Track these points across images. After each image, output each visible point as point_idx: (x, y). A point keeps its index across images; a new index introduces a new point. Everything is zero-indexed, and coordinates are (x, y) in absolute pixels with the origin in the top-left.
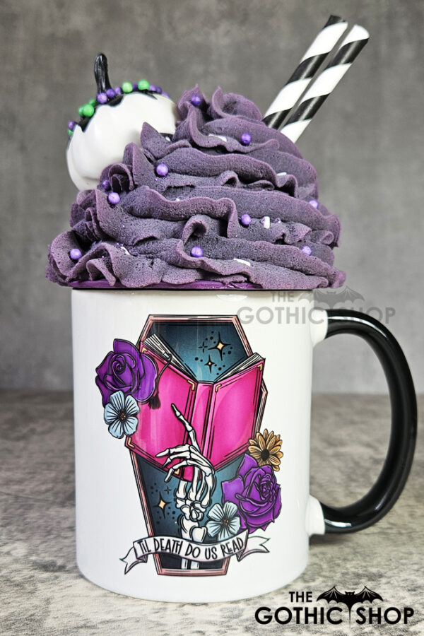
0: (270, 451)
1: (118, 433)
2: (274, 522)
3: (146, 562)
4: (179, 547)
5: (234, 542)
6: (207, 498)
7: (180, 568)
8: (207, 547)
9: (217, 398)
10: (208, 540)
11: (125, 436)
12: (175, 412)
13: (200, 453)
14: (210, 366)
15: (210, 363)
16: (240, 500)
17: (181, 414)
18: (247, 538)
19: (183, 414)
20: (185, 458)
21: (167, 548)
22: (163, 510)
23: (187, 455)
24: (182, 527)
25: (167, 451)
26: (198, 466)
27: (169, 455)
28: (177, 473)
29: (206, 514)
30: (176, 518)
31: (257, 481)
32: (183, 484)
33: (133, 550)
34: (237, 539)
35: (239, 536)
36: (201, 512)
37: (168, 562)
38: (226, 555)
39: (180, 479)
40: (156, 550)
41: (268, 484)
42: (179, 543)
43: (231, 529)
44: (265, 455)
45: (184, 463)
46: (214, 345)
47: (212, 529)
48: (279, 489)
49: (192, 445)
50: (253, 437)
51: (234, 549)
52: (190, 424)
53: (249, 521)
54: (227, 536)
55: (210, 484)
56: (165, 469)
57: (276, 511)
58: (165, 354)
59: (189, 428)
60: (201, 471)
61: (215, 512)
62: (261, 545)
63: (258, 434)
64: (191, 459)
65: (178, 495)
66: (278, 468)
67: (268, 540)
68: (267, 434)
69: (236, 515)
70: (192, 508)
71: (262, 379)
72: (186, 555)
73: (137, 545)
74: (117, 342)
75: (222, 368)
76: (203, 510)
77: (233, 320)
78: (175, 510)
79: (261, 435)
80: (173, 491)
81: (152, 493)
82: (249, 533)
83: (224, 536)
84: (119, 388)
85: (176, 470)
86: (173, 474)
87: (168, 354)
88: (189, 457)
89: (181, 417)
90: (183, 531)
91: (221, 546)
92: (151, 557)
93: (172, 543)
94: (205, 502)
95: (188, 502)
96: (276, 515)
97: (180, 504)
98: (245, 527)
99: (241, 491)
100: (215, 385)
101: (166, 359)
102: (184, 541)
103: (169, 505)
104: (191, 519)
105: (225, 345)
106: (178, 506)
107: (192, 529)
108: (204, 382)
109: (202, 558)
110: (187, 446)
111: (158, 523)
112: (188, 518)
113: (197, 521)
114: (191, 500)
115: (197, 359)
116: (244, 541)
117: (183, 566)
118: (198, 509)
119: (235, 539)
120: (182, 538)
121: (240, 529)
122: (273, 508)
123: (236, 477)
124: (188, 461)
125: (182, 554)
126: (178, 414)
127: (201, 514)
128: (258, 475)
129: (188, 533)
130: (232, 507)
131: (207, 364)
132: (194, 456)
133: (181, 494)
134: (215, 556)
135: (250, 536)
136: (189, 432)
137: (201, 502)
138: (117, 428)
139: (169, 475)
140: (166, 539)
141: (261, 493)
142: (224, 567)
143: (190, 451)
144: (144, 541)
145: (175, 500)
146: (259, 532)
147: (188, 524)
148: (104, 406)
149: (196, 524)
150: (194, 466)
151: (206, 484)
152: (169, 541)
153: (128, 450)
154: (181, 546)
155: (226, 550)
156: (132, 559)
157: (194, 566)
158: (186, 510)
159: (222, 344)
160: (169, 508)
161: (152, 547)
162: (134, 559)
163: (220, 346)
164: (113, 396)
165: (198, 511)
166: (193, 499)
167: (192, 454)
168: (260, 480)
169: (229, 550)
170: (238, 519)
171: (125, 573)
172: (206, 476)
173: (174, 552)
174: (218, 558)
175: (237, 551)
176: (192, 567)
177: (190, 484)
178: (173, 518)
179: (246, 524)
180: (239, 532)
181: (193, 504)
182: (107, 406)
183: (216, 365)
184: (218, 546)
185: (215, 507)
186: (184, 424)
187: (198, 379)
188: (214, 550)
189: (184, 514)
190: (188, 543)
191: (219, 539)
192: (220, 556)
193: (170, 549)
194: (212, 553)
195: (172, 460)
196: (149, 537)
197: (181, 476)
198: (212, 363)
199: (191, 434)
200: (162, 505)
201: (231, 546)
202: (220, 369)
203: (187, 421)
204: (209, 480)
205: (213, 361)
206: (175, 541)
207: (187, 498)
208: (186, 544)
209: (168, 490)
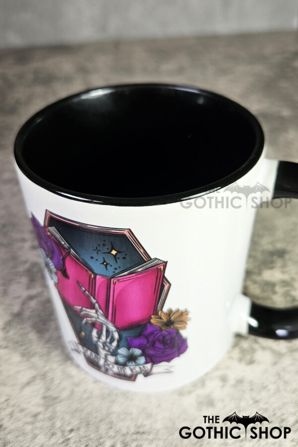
0: (175, 320)
5: (140, 368)
6: (115, 342)
12: (80, 287)
13: (106, 317)
14: (106, 266)
15: (105, 263)
17: (86, 290)
19: (88, 290)
20: (94, 317)
23: (95, 315)
25: (80, 307)
26: (105, 324)
27: (82, 310)
34: (143, 367)
35: (145, 365)
43: (137, 361)
45: (94, 319)
46: (109, 251)
49: (98, 311)
50: (156, 314)
51: (141, 371)
52: (94, 298)
55: (117, 336)
58: (65, 245)
59: (94, 301)
62: (166, 369)
63: (160, 312)
64: (99, 318)
65: (93, 334)
70: (104, 344)
71: (164, 276)
76: (113, 348)
77: (126, 233)
82: (154, 364)
85: (89, 320)
87: (67, 246)
88: (97, 317)
89: (86, 292)
90: (100, 353)
94: (114, 344)
97: (95, 339)
100: (112, 280)
104: (104, 349)
105: (118, 252)
107: (106, 354)
108: (103, 276)
110: (94, 310)
115: (92, 258)
118: (109, 346)
123: (139, 335)
124: (97, 319)
126: (83, 289)
127: (111, 349)
130: (137, 351)
131: (103, 263)
136: (94, 303)
137: (110, 343)
139: (85, 321)
143: (97, 314)
147: (103, 351)
149: (109, 353)
158: (100, 344)
159: (116, 251)
163: (114, 252)
166: (104, 340)
167: (99, 316)
170: (142, 357)
172: (112, 331)
175: (143, 372)
183: (111, 266)
187: (96, 272)
198: (107, 264)
199: (96, 305)
202: (116, 269)
203: (92, 296)
204: (116, 334)
205: (108, 262)
207: (99, 338)
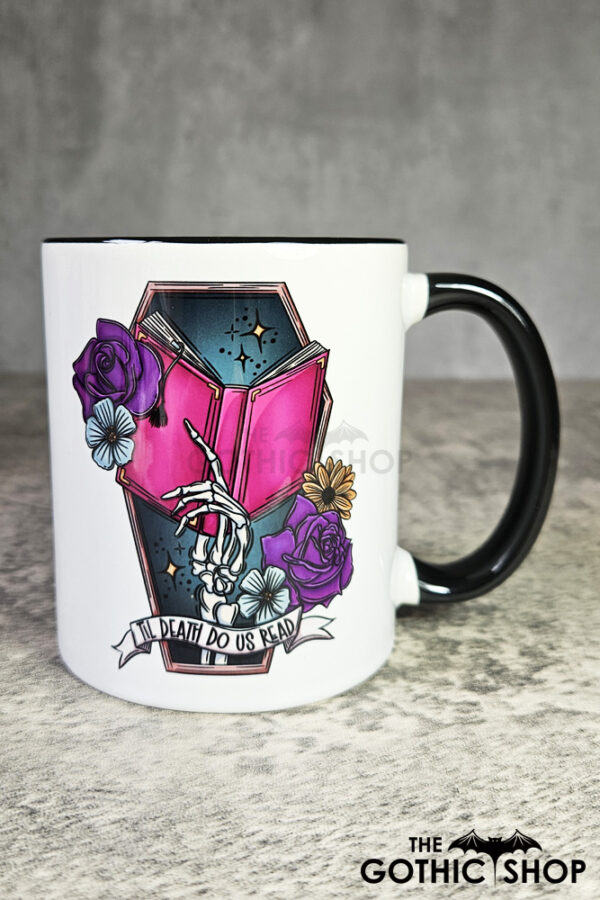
0: (336, 491)
1: (106, 461)
2: (341, 594)
3: (149, 653)
4: (197, 632)
5: (280, 625)
6: (239, 560)
7: (200, 663)
8: (240, 633)
9: (255, 411)
10: (239, 622)
11: (116, 467)
12: (189, 432)
13: (228, 493)
14: (243, 362)
15: (242, 358)
16: (289, 563)
17: (199, 435)
18: (300, 619)
19: (202, 433)
20: (205, 502)
21: (179, 634)
22: (174, 577)
23: (208, 496)
24: (202, 604)
25: (178, 491)
26: (225, 514)
27: (181, 496)
28: (193, 523)
29: (237, 584)
30: (193, 590)
31: (316, 534)
32: (202, 539)
33: (130, 635)
34: (285, 621)
35: (288, 616)
36: (230, 581)
37: (182, 654)
38: (268, 645)
39: (199, 533)
40: (163, 635)
41: (333, 538)
42: (198, 627)
43: (275, 606)
44: (328, 495)
45: (204, 509)
46: (250, 329)
47: (246, 606)
48: (350, 546)
49: (216, 482)
50: (311, 470)
51: (281, 636)
53: (304, 593)
54: (269, 617)
55: (244, 540)
56: (175, 517)
57: (345, 576)
58: (174, 343)
60: (230, 520)
61: (251, 581)
62: (322, 629)
63: (317, 465)
64: (214, 502)
65: (195, 556)
66: (347, 514)
67: (332, 620)
68: (332, 464)
69: (283, 586)
70: (216, 576)
71: (324, 381)
72: (208, 643)
73: (135, 628)
74: (102, 324)
75: (262, 364)
76: (233, 579)
77: (279, 290)
78: (191, 578)
79: (322, 465)
80: (187, 550)
81: (157, 552)
82: (303, 612)
83: (265, 616)
84: (106, 395)
85: (192, 519)
86: (187, 525)
87: (177, 343)
88: (211, 500)
89: (199, 440)
90: (203, 610)
91: (261, 631)
92: (155, 646)
93: (187, 626)
94: (236, 567)
95: (211, 567)
96: (344, 583)
97: (198, 569)
98: (297, 603)
99: (292, 549)
100: (251, 391)
101: (175, 350)
102: (205, 624)
103: (181, 571)
104: (215, 591)
105: (266, 329)
106: (196, 572)
107: (217, 606)
108: (233, 386)
109: (232, 649)
110: (208, 483)
111: (166, 596)
112: (210, 590)
113: (225, 595)
114: (214, 564)
115: (222, 351)
116: (295, 624)
117: (204, 661)
118: (226, 577)
119: (281, 620)
120: (201, 619)
121: (289, 605)
122: (341, 574)
123: (283, 529)
124: (211, 506)
125: (202, 642)
126: (194, 434)
127: (229, 584)
128: (317, 526)
129: (211, 611)
130: (277, 574)
131: (239, 359)
132: (218, 498)
133: (199, 555)
134: (251, 646)
135: (304, 615)
136: (211, 462)
137: (229, 566)
138: (105, 454)
139: (182, 526)
140: (178, 620)
141: (322, 552)
142: (265, 662)
143: (212, 491)
144: (145, 621)
145: (191, 563)
146: (319, 609)
147: (210, 600)
148: (86, 421)
149: (223, 599)
150: (218, 513)
151: (238, 540)
152: (182, 624)
153: (120, 488)
154: (200, 630)
155: (268, 637)
156: (128, 647)
157: (220, 660)
158: (208, 579)
159: (262, 327)
160: (183, 575)
161: (157, 632)
162: (132, 648)
163: (259, 331)
164: (97, 405)
165: (226, 580)
166: (218, 562)
167: (216, 495)
168: (321, 535)
169: (273, 637)
170: (285, 592)
171: (120, 667)
172: (237, 528)
173: (190, 639)
174: (257, 649)
175: (284, 638)
176: (216, 662)
177: (213, 540)
178: (189, 590)
179: (300, 599)
180: (288, 611)
181: (218, 570)
182: (89, 421)
183: (252, 361)
184: (256, 632)
185: (251, 574)
186: (204, 451)
187: (224, 382)
188: (250, 637)
189: (205, 584)
190: (210, 627)
191: (258, 622)
192: (259, 645)
193: (183, 634)
194: (246, 642)
195: (185, 504)
196: (153, 616)
197: (200, 529)
198: (246, 357)
199: (214, 466)
200: (171, 569)
201: (275, 631)
202: (258, 366)
203: (208, 445)
204: (243, 535)
205: (247, 354)
206: (191, 624)
207: (208, 560)
208: (207, 628)
209: (180, 549)
